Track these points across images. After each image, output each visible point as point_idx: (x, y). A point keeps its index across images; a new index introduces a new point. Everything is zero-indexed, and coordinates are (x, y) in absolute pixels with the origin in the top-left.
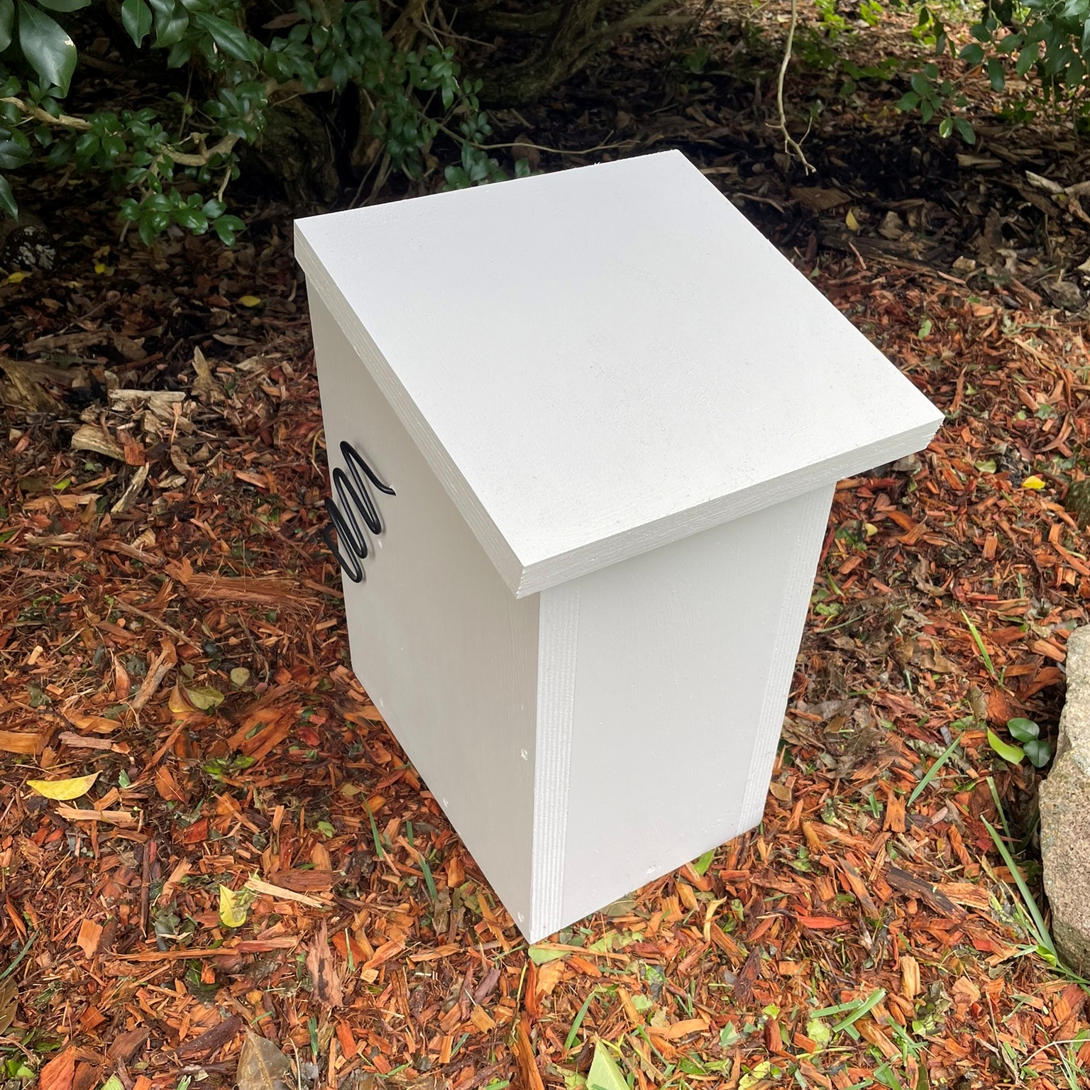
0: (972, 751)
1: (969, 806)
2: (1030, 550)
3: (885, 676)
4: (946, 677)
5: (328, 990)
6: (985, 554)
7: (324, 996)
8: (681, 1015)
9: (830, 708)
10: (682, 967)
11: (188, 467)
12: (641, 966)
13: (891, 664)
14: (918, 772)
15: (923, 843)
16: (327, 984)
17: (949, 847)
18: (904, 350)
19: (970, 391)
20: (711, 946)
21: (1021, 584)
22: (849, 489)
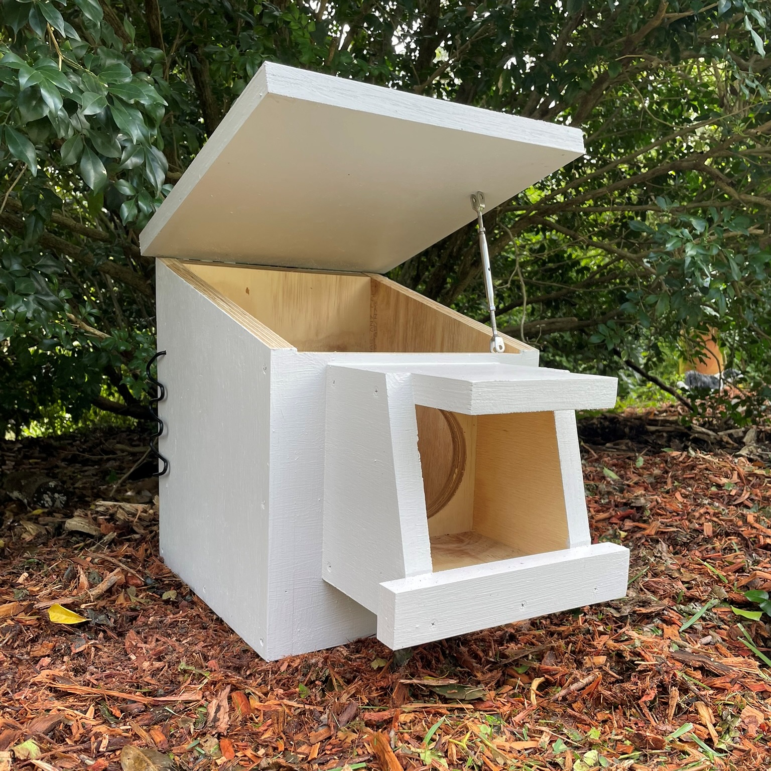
0: (723, 616)
1: (729, 635)
2: (736, 528)
6: (705, 533)
10: (517, 719)
11: (143, 531)
18: (628, 473)
19: (676, 483)
21: (735, 547)
22: (604, 520)
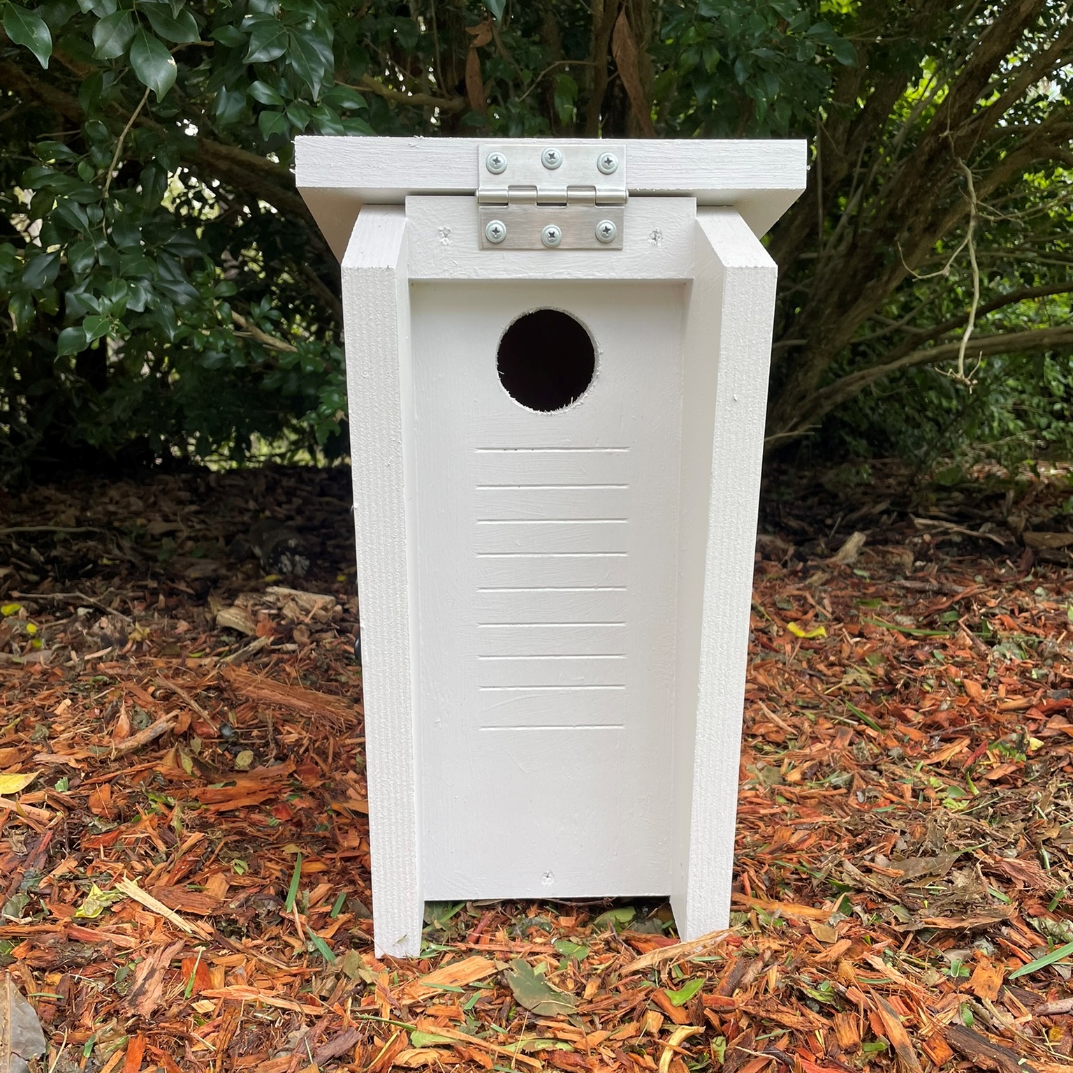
3: (1012, 853)
5: (142, 999)
7: (133, 1003)
11: (305, 639)
13: (1023, 842)
14: (1039, 954)
15: (1023, 1020)
16: (145, 994)
17: (1069, 1040)
22: (1016, 710)
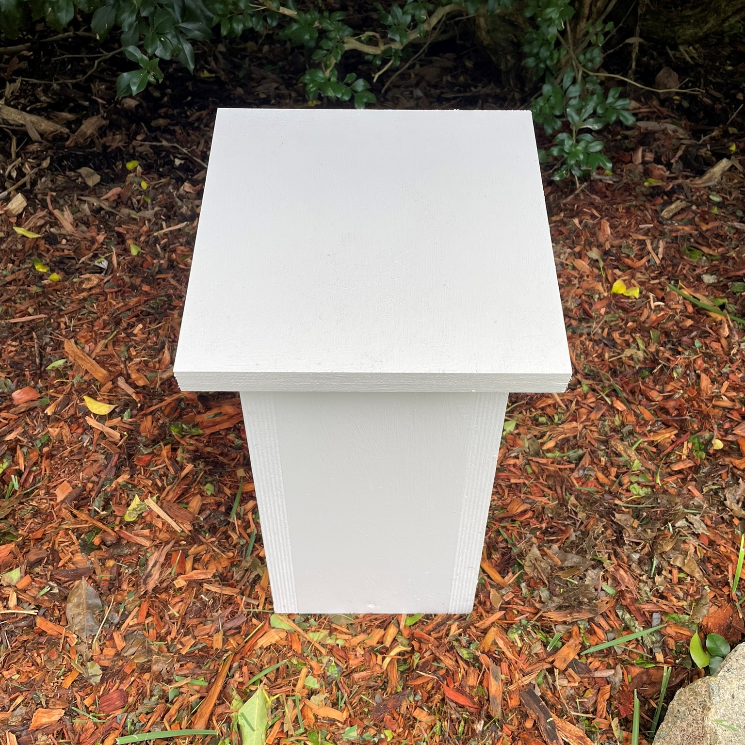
0: (671, 643)
1: (633, 678)
3: (636, 556)
4: (689, 578)
5: (149, 579)
7: (145, 582)
8: (335, 705)
9: (573, 559)
10: (356, 676)
12: (330, 660)
13: (646, 550)
14: (611, 635)
15: (572, 684)
16: (151, 576)
17: (594, 698)
20: (383, 673)
